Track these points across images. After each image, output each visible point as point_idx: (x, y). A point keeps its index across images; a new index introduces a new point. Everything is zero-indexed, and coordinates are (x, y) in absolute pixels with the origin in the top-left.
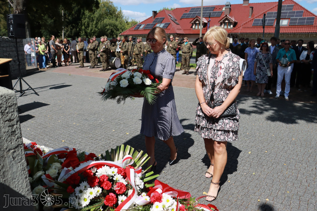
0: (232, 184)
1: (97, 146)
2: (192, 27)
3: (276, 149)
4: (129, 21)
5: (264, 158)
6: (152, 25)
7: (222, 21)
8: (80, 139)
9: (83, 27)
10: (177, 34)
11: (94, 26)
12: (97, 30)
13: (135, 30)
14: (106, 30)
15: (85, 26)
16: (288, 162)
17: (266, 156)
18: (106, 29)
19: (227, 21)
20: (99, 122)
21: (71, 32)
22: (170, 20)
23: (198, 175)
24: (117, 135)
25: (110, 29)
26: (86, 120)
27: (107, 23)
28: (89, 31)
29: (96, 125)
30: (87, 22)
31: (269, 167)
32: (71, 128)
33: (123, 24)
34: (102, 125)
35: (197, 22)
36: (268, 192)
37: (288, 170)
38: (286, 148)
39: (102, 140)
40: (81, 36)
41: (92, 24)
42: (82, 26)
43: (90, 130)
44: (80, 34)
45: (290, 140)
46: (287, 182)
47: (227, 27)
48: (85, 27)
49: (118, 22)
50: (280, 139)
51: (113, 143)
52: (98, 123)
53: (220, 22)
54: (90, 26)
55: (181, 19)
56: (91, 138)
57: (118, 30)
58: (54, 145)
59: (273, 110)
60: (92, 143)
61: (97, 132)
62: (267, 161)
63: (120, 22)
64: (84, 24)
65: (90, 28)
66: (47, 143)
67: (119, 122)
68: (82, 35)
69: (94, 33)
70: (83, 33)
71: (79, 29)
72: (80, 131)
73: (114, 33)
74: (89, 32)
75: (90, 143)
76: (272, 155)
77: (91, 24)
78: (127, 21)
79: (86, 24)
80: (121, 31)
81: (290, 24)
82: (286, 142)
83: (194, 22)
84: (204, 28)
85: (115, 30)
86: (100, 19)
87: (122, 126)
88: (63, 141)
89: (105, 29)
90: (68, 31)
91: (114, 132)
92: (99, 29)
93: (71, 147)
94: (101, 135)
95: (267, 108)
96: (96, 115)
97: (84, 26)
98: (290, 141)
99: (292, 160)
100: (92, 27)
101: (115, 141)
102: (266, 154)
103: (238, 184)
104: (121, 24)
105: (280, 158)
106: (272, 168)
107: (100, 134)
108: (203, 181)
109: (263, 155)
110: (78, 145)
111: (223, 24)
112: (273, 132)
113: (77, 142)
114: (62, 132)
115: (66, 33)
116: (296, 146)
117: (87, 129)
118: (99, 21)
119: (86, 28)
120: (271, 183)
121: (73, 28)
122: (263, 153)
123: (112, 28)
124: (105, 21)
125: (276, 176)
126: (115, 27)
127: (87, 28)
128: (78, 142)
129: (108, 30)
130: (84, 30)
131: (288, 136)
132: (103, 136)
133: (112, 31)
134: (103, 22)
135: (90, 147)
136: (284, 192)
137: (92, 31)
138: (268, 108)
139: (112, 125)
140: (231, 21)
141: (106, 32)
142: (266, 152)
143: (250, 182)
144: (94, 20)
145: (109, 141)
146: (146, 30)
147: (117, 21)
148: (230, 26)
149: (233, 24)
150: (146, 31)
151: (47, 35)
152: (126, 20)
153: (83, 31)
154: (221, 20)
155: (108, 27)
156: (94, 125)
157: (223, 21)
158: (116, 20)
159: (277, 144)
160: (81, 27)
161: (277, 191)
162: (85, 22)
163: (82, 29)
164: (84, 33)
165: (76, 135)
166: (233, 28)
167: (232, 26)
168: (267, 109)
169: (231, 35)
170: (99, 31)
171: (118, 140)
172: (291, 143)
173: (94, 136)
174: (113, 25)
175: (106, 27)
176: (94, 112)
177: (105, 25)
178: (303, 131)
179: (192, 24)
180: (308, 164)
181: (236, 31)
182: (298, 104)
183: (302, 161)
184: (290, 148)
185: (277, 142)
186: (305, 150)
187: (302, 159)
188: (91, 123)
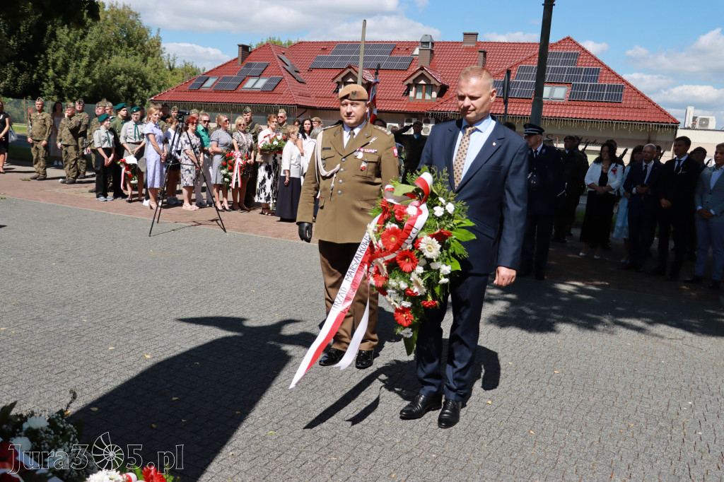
0: (400, 481)
1: (63, 388)
3: (514, 397)
4: (176, 67)
5: (483, 418)
6: (235, 79)
7: (410, 81)
8: (16, 371)
9: (51, 73)
10: (300, 107)
11: (82, 72)
12: (88, 81)
13: (190, 91)
14: (116, 84)
15: (56, 69)
16: (539, 426)
17: (487, 413)
18: (115, 80)
19: (422, 82)
20: (74, 325)
22: (283, 70)
23: (319, 461)
24: (119, 360)
25: (127, 82)
26: (39, 319)
27: (120, 64)
28: (66, 84)
29: (64, 334)
30: (61, 59)
31: (493, 439)
33: (162, 74)
34: (83, 334)
35: (350, 80)
37: (537, 446)
38: (537, 394)
39: (78, 372)
40: (45, 95)
41: (77, 66)
42: (48, 68)
43: (46, 347)
44: (41, 89)
45: (550, 373)
46: (532, 474)
47: (424, 96)
48: (56, 73)
49: (148, 65)
50: (525, 372)
51: (107, 380)
52: (70, 329)
53: (406, 83)
54: (72, 70)
55: (310, 70)
56: (48, 368)
57: (147, 87)
59: (506, 299)
61: (64, 351)
62: (489, 425)
63: (153, 65)
64: (54, 64)
65: (70, 77)
67: (128, 326)
68: (46, 92)
69: (81, 89)
70: (49, 88)
71: (38, 76)
72: (17, 349)
73: (136, 95)
74: (66, 87)
75: (43, 381)
76: (504, 411)
77: (74, 64)
78: (172, 65)
79: (59, 63)
80: (155, 89)
81: (570, 96)
82: (538, 380)
83: (343, 79)
85: (140, 86)
86: (100, 54)
87: (136, 337)
89: (113, 83)
91: (112, 351)
92: (94, 81)
94: (75, 360)
95: (492, 295)
96: (68, 308)
97: (53, 69)
98: (549, 376)
99: (547, 422)
100: (76, 74)
101: (112, 375)
102: (488, 407)
103: (414, 480)
104: (155, 71)
105: (520, 418)
106: (501, 442)
107: (73, 357)
108: (328, 477)
109: (482, 411)
111: (414, 88)
112: (510, 354)
116: (561, 387)
117: (39, 345)
118: (96, 59)
119: (59, 73)
121: (22, 72)
122: (482, 405)
123: (131, 79)
124: (113, 61)
125: (506, 460)
126: (138, 78)
127: (63, 76)
129: (120, 86)
130: (53, 79)
131: (545, 365)
132: (82, 363)
133: (131, 90)
134: (108, 63)
135: (42, 390)
137: (77, 85)
138: (494, 295)
139: (108, 333)
140: (433, 82)
141: (115, 89)
142: (490, 402)
143: (444, 477)
144: (83, 56)
145: (95, 377)
146: (221, 92)
147: (147, 63)
148: (431, 94)
149: (438, 89)
150: (220, 94)
152: (169, 63)
153: (51, 83)
154: (408, 78)
155: (121, 78)
156: (60, 334)
157: (414, 80)
158: (145, 60)
159: (517, 384)
160: (44, 72)
162: (58, 58)
163: (47, 76)
164: (52, 88)
166: (439, 99)
167: (434, 94)
168: (492, 297)
169: (432, 117)
170: (94, 85)
171: (119, 374)
172: (551, 381)
173: (58, 362)
174: (135, 73)
175: (116, 78)
176: (64, 299)
177: (112, 72)
178: (579, 354)
179: (338, 83)
180: (583, 430)
181: (446, 107)
182: (565, 288)
183: (572, 423)
184: (548, 394)
185: (517, 379)
186: (581, 398)
187: (571, 419)
188: (52, 329)
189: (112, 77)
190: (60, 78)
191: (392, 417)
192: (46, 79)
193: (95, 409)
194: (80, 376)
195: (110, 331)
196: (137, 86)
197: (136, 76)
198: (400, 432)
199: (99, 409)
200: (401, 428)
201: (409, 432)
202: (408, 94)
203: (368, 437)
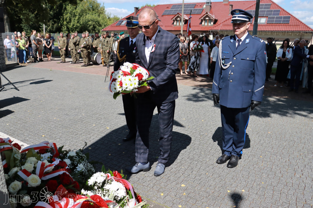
0: (210, 176)
1: (78, 140)
2: (173, 24)
4: (111, 17)
8: (61, 134)
9: (65, 23)
11: (76, 21)
12: (78, 25)
13: (116, 26)
14: (88, 26)
15: (67, 21)
16: (264, 154)
18: (88, 24)
19: (207, 18)
20: (80, 116)
21: (53, 27)
23: (177, 168)
24: (97, 130)
25: (92, 24)
26: (67, 114)
27: (90, 18)
28: (70, 26)
29: (76, 120)
30: (68, 17)
31: (246, 160)
32: (51, 123)
33: (105, 20)
34: (83, 120)
35: (179, 19)
36: (244, 183)
37: (264, 162)
38: (262, 141)
39: (83, 134)
40: (63, 31)
41: (74, 19)
42: (64, 21)
43: (70, 125)
44: (62, 29)
45: (266, 133)
46: (262, 173)
47: (208, 24)
48: (67, 23)
50: (256, 133)
51: (94, 137)
52: (79, 118)
53: (201, 19)
54: (72, 21)
55: (163, 16)
56: (72, 133)
57: (100, 26)
58: (34, 140)
60: (73, 137)
61: (77, 126)
62: (244, 154)
63: (102, 17)
64: (66, 19)
65: (72, 24)
66: (27, 138)
67: (100, 117)
68: (64, 30)
69: (76, 28)
70: (65, 28)
71: (60, 24)
72: (60, 126)
73: (96, 29)
74: (71, 28)
75: (71, 138)
77: (73, 19)
78: (109, 17)
79: (68, 19)
80: (103, 26)
81: (268, 22)
82: (262, 136)
83: (175, 18)
84: (185, 25)
85: (98, 25)
86: (82, 14)
87: (103, 121)
88: (43, 136)
89: (87, 25)
90: (50, 26)
91: (95, 126)
92: (80, 25)
93: (51, 142)
94: (81, 130)
96: (77, 110)
99: (267, 153)
100: (74, 23)
101: (95, 135)
103: (215, 176)
104: (103, 19)
105: (256, 151)
106: (249, 160)
108: (181, 174)
110: (58, 140)
111: (204, 21)
112: (250, 125)
113: (57, 137)
114: (43, 127)
115: (48, 28)
116: (271, 139)
117: (68, 124)
118: (81, 16)
120: (247, 174)
121: (55, 23)
123: (94, 23)
124: (87, 16)
125: (252, 168)
126: (97, 23)
127: (69, 24)
128: (59, 137)
129: (90, 26)
130: (66, 25)
131: (265, 130)
132: (84, 131)
133: (94, 27)
134: (85, 18)
135: (70, 141)
136: (259, 183)
137: (74, 27)
140: (211, 18)
141: (88, 27)
143: (227, 174)
144: (76, 15)
145: (89, 136)
148: (211, 23)
149: (214, 21)
151: (28, 30)
153: (65, 27)
154: (201, 17)
155: (90, 23)
156: (75, 120)
157: (204, 18)
158: (99, 16)
159: (253, 138)
161: (253, 182)
163: (64, 24)
165: (56, 130)
166: (214, 25)
169: (211, 32)
170: (81, 26)
171: (98, 135)
172: (267, 136)
173: (75, 131)
174: (95, 21)
175: (88, 23)
176: (75, 107)
177: (87, 21)
178: (278, 125)
179: (174, 20)
180: (282, 156)
181: (217, 28)
182: (272, 99)
183: (277, 153)
184: (266, 141)
185: (253, 136)
186: (280, 143)
187: (276, 152)
188: (72, 118)
189: (87, 23)
190: (68, 24)
191: (205, 151)
192: (63, 25)
193: (90, 148)
194: (84, 136)
195: (93, 118)
196: (96, 26)
197: (96, 22)
198: (208, 157)
199: (92, 148)
200: (209, 155)
201: (212, 157)
202: (202, 23)
203: (196, 159)
